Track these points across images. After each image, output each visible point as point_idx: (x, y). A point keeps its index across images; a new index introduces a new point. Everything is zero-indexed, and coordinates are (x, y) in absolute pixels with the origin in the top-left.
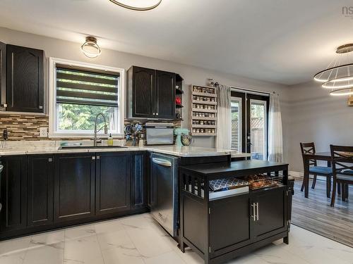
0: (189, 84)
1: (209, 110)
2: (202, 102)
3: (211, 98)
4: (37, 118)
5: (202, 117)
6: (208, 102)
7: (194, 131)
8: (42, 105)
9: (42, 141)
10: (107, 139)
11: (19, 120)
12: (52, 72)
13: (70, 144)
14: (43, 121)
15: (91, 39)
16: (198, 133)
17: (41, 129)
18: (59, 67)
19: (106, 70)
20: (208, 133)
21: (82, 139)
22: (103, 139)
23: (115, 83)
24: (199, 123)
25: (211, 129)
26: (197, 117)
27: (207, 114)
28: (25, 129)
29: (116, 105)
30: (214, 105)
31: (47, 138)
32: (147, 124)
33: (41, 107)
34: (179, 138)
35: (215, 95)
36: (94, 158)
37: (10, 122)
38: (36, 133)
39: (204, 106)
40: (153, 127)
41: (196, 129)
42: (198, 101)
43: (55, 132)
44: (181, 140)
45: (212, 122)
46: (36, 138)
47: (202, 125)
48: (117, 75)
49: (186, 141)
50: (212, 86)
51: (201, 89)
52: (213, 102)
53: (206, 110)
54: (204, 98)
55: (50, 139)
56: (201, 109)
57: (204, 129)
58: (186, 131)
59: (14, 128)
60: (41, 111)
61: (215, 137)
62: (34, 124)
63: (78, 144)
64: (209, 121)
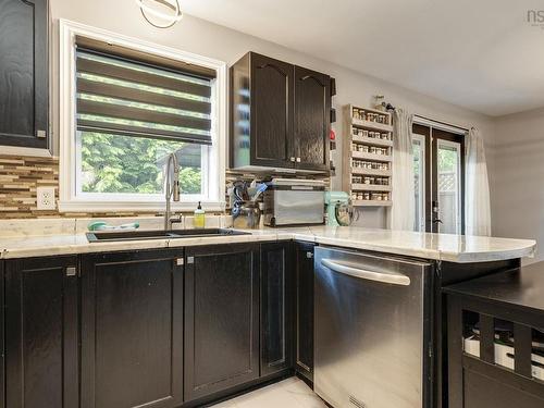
0: (345, 104)
1: (377, 155)
2: (366, 139)
3: (382, 133)
4: (28, 164)
5: (367, 169)
6: (376, 140)
7: (355, 197)
8: (46, 127)
9: (41, 220)
10: (192, 213)
13: (109, 226)
14: (42, 171)
16: (360, 200)
17: (40, 191)
19: (189, 60)
20: (378, 201)
21: (136, 214)
22: (185, 213)
24: (363, 181)
25: (383, 192)
26: (359, 170)
27: (375, 164)
30: (387, 147)
31: (55, 213)
32: (275, 181)
33: (41, 133)
34: (331, 210)
35: (389, 128)
38: (27, 201)
39: (370, 146)
40: (288, 188)
41: (357, 192)
42: (361, 137)
43: (73, 198)
44: (337, 215)
45: (384, 179)
46: (27, 212)
47: (367, 186)
48: (209, 75)
50: (384, 110)
52: (385, 141)
53: (373, 156)
54: (370, 132)
55: (62, 215)
56: (366, 154)
57: (371, 194)
62: (23, 177)
63: (130, 227)
64: (380, 177)
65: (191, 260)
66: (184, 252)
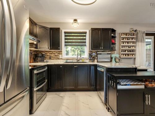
0: (119, 32)
1: (131, 44)
2: (126, 40)
3: (132, 38)
4: (59, 52)
5: (127, 48)
6: (131, 40)
7: (122, 55)
8: (60, 47)
9: (60, 60)
10: (82, 59)
11: (54, 53)
12: (63, 35)
13: (69, 61)
14: (60, 53)
15: (75, 20)
16: (124, 56)
17: (60, 56)
18: (65, 33)
19: (81, 31)
20: (131, 56)
21: (73, 59)
22: (80, 59)
23: (85, 36)
24: (125, 51)
25: (132, 54)
26: (124, 49)
27: (129, 47)
28: (55, 56)
29: (85, 45)
30: (134, 42)
31: (62, 59)
32: (98, 53)
33: (59, 48)
34: (113, 59)
35: (135, 37)
36: (75, 66)
37: (52, 54)
38: (59, 57)
39: (128, 43)
41: (123, 54)
42: (124, 40)
43: (64, 57)
44: (115, 60)
45: (133, 51)
46: (58, 59)
47: (127, 52)
49: (117, 60)
50: (133, 32)
51: (126, 34)
52: (133, 40)
53: (129, 45)
54: (128, 39)
56: (127, 44)
57: (128, 55)
58: (118, 56)
59: (53, 55)
60: (59, 49)
61: (135, 58)
62: (58, 54)
63: (71, 61)
64: (131, 50)
65: (77, 66)
66: (76, 65)
